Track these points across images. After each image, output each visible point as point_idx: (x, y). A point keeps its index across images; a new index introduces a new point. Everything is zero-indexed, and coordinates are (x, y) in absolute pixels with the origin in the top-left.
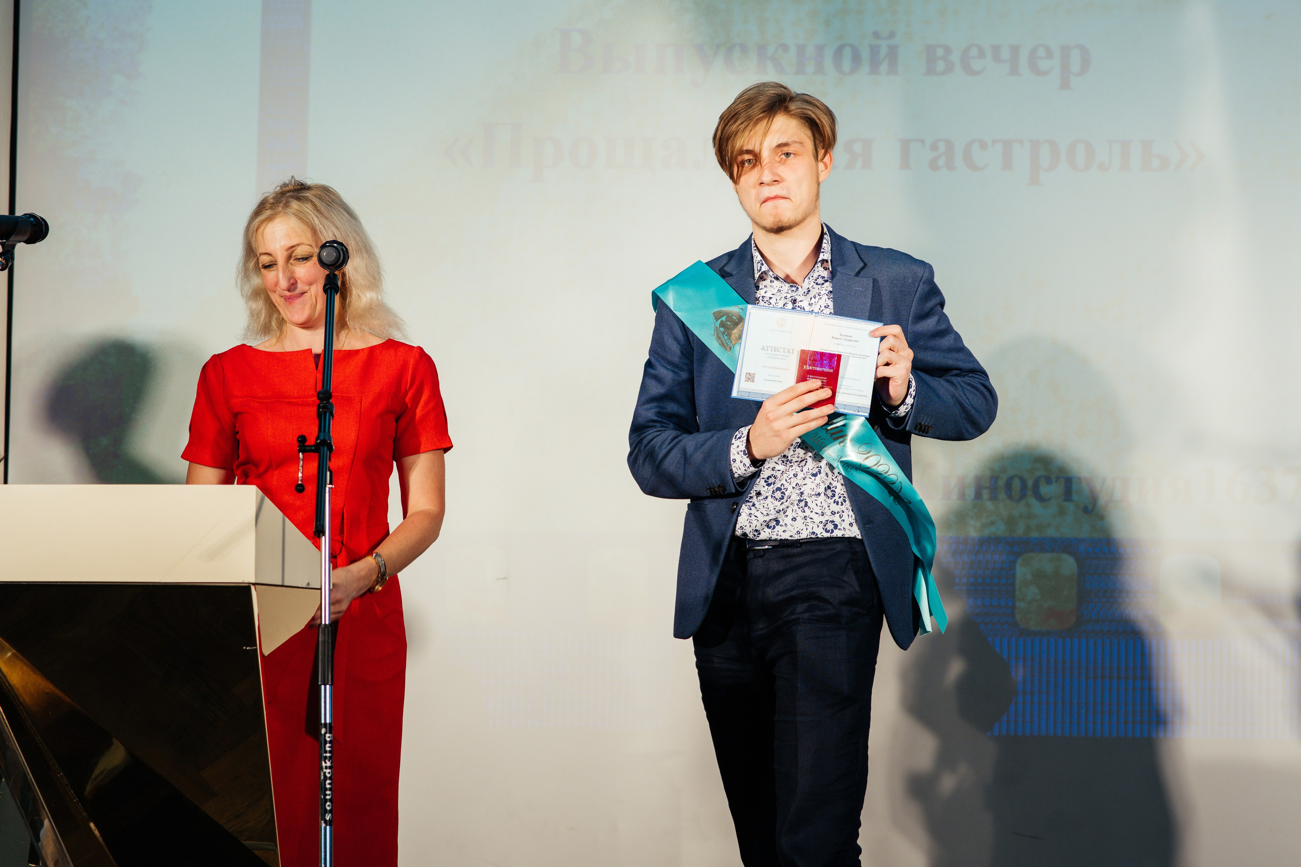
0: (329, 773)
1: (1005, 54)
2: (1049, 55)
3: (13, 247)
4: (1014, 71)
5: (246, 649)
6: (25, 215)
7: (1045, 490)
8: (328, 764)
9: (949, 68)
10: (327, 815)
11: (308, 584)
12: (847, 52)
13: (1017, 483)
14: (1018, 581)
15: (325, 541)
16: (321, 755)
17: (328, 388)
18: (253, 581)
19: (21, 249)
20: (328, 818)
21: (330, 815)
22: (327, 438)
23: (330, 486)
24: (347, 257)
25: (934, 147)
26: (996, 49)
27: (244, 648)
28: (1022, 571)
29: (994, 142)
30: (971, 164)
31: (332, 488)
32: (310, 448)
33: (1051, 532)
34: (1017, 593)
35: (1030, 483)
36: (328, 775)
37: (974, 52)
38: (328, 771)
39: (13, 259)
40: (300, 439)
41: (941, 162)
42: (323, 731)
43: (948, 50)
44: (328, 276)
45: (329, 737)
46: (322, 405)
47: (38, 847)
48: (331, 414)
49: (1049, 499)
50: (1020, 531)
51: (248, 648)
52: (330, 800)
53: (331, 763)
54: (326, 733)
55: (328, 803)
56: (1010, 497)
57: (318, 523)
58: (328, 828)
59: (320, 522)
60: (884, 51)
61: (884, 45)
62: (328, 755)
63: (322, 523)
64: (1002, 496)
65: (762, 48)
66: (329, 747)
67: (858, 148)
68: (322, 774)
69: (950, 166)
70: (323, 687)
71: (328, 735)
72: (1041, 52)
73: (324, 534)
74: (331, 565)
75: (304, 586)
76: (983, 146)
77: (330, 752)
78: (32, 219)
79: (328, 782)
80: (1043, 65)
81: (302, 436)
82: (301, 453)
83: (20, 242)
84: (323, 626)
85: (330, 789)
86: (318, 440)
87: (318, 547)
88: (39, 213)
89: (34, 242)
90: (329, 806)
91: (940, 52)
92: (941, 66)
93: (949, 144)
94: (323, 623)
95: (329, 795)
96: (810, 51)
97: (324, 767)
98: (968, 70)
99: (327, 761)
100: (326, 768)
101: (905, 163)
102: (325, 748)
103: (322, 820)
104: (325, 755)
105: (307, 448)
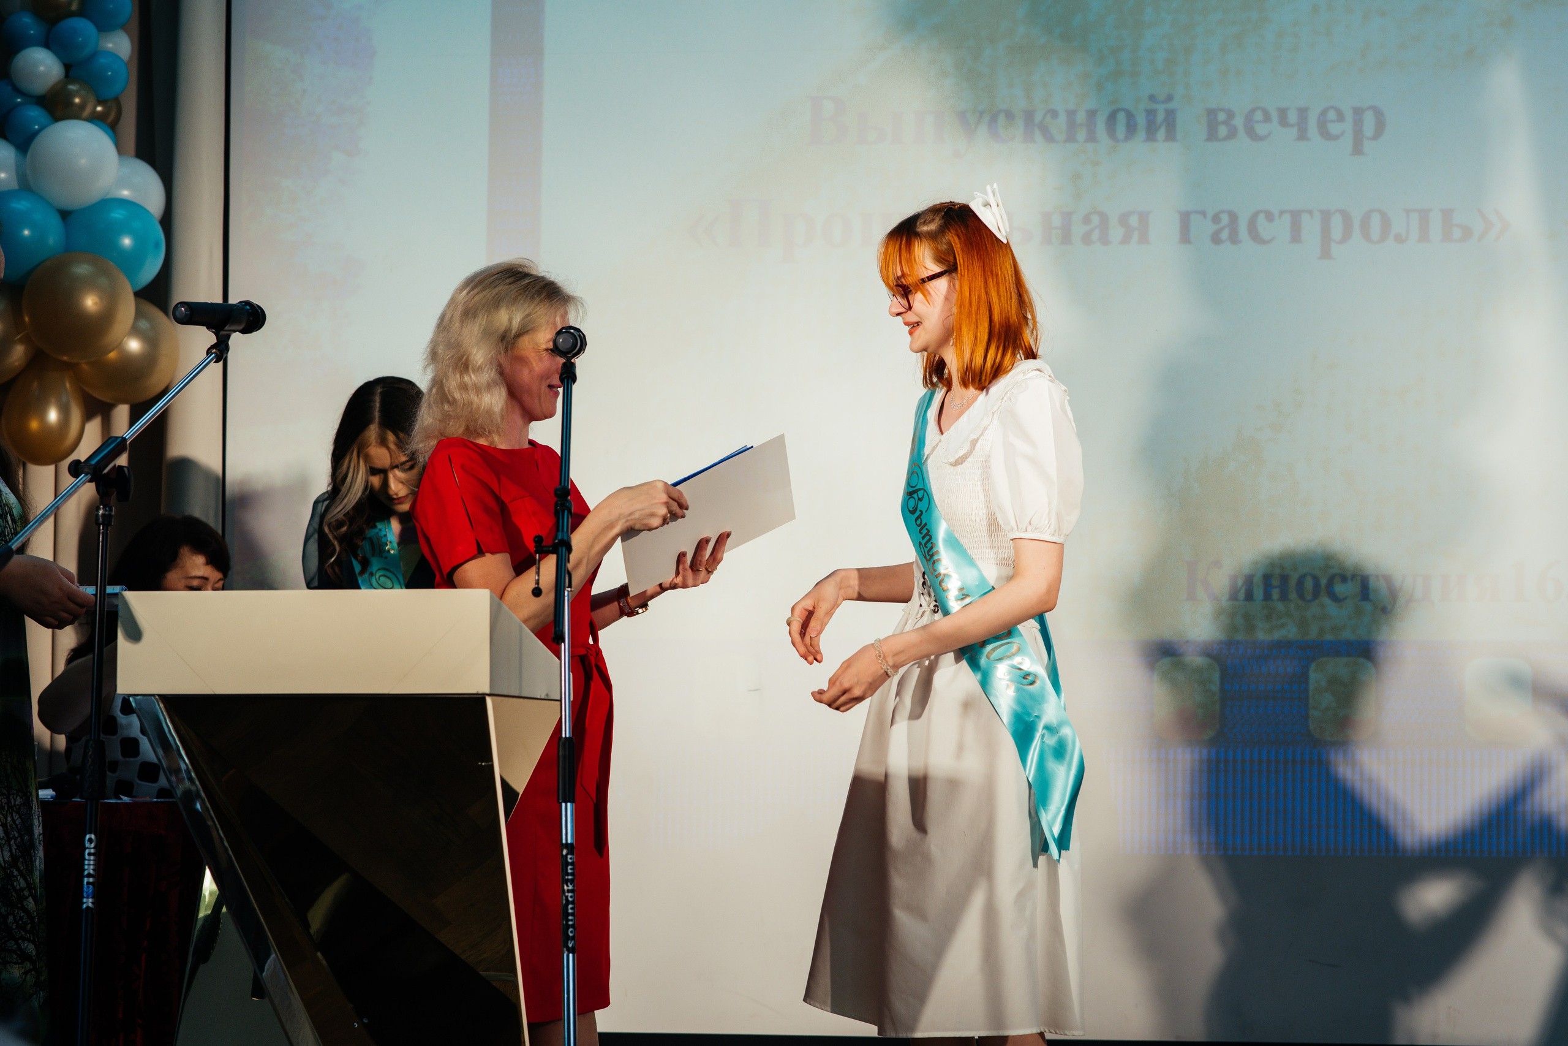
0: (571, 897)
1: (1293, 117)
2: (1341, 117)
3: (228, 337)
4: (1302, 136)
5: (481, 764)
6: (241, 302)
7: (1340, 589)
8: (571, 887)
9: (1232, 134)
10: (569, 942)
11: (547, 695)
12: (1121, 117)
13: (1309, 584)
14: (1311, 687)
15: (565, 648)
16: (563, 878)
17: (566, 484)
18: (487, 691)
19: (236, 339)
20: (570, 945)
21: (573, 942)
22: (566, 538)
23: (569, 589)
24: (584, 345)
25: (1216, 219)
26: (1283, 113)
27: (480, 763)
28: (1316, 677)
29: (1282, 213)
30: (1255, 235)
31: (571, 591)
32: (547, 549)
33: (1347, 635)
34: (1311, 701)
35: (1324, 582)
36: (570, 899)
37: (1259, 115)
38: (570, 894)
39: (227, 349)
40: (536, 539)
41: (1225, 235)
42: (565, 852)
43: (1231, 115)
44: (564, 364)
45: (571, 859)
46: (559, 503)
47: (263, 979)
48: (570, 512)
49: (1345, 598)
50: (1313, 634)
51: (483, 764)
52: (573, 926)
53: (574, 886)
54: (567, 854)
55: (571, 929)
56: (1301, 596)
57: (557, 629)
58: (571, 955)
59: (559, 627)
60: (1160, 117)
61: (1161, 109)
62: (570, 877)
63: (561, 628)
64: (1293, 595)
65: (1029, 116)
66: (571, 869)
67: (1134, 221)
68: (564, 898)
69: (1234, 239)
70: (563, 804)
71: (569, 856)
72: (1332, 115)
73: (564, 641)
74: (571, 674)
75: (543, 697)
76: (1270, 217)
77: (572, 874)
78: (248, 307)
79: (570, 906)
80: (1334, 128)
81: (539, 536)
82: (537, 555)
83: (235, 331)
84: (563, 740)
85: (572, 914)
86: (556, 539)
87: (558, 654)
88: (255, 301)
89: (251, 332)
90: (571, 932)
91: (1222, 117)
92: (1223, 131)
93: (1233, 217)
94: (564, 736)
95: (572, 920)
96: (1081, 117)
97: (566, 891)
98: (1252, 134)
99: (569, 884)
100: (569, 891)
101: (1185, 237)
102: (567, 870)
103: (564, 947)
104: (566, 877)
105: (545, 549)
